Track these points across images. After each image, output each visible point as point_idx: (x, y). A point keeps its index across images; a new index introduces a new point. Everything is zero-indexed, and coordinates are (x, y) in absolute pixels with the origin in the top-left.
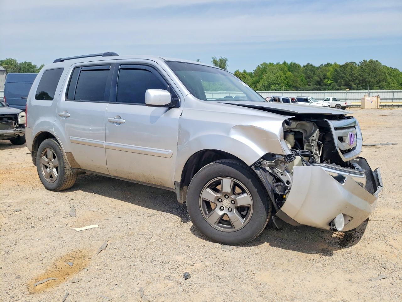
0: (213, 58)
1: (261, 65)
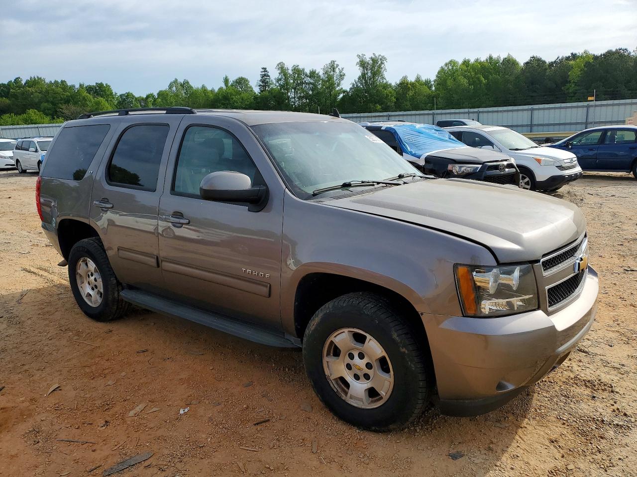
0: (358, 56)
1: (446, 65)
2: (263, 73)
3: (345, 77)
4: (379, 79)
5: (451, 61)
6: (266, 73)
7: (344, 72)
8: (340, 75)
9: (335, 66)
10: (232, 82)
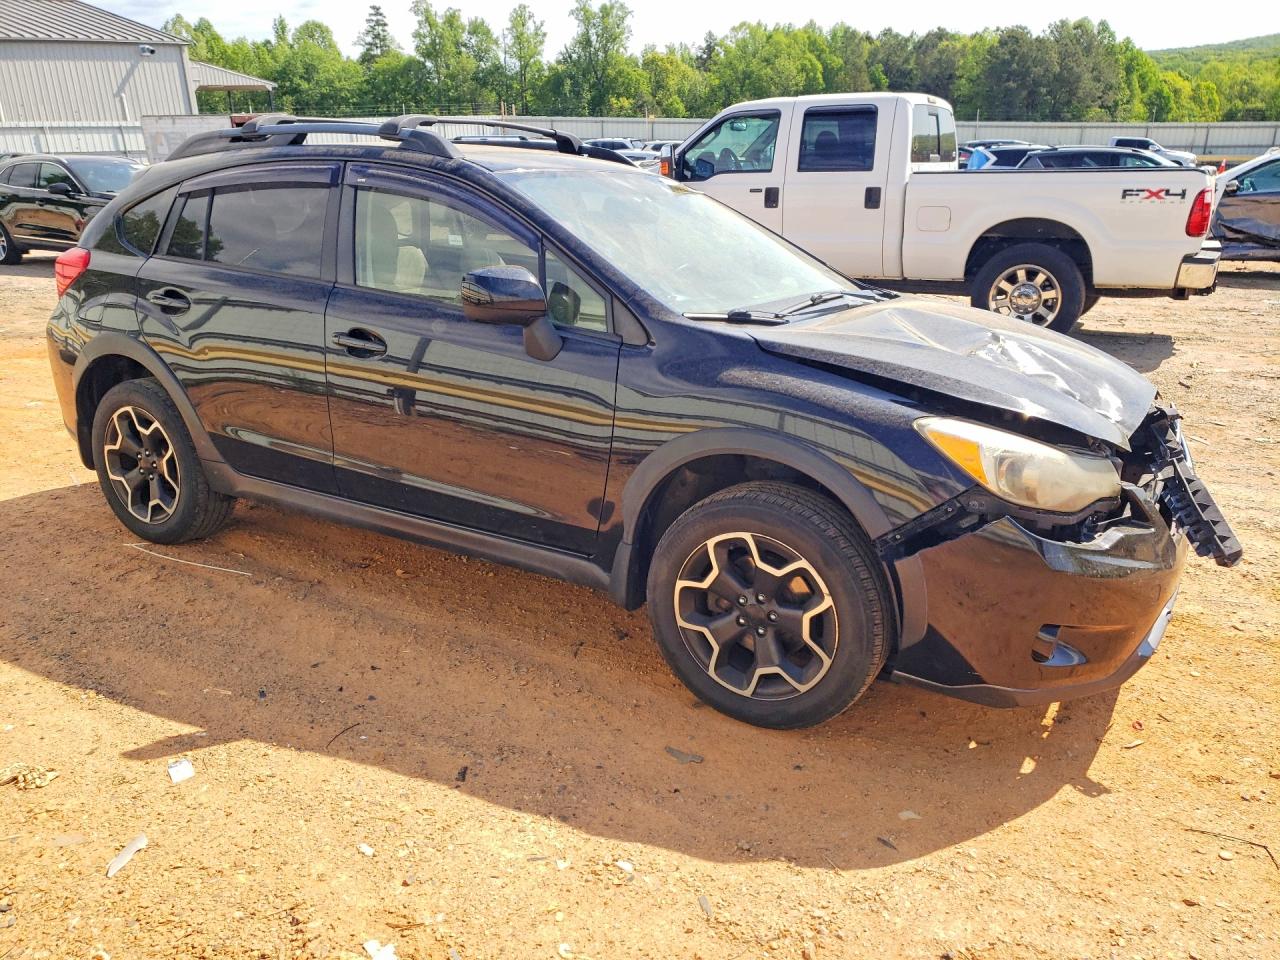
2: (374, 18)
3: (546, 39)
4: (613, 48)
5: (743, 24)
6: (379, 17)
7: (544, 29)
8: (536, 34)
9: (527, 15)
10: (293, 31)
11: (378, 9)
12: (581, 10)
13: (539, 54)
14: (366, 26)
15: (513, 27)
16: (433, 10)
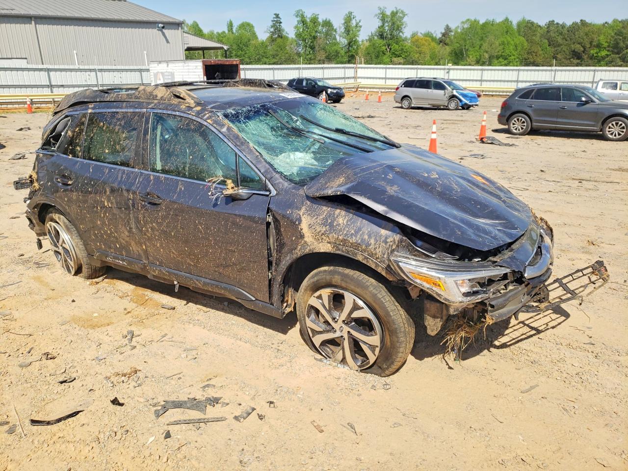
2: (275, 19)
3: (361, 29)
6: (278, 19)
7: (360, 24)
8: (356, 26)
9: (352, 17)
10: (236, 27)
11: (278, 15)
12: (381, 14)
13: (358, 37)
14: (271, 24)
15: (345, 23)
16: (305, 15)
